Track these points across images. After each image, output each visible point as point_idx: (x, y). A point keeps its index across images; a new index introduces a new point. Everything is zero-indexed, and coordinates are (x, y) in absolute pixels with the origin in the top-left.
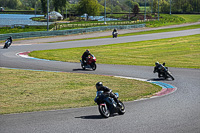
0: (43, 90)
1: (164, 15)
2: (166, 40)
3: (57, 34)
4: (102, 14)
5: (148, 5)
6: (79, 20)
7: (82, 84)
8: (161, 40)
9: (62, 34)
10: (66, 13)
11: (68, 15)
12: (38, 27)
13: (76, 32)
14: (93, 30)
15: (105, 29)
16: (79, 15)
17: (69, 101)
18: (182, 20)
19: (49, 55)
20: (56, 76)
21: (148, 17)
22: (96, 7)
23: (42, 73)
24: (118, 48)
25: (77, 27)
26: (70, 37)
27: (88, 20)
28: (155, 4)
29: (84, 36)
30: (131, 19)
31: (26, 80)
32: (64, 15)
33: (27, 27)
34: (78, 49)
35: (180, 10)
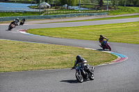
0: (35, 56)
1: (120, 7)
2: (122, 24)
3: (46, 18)
4: (78, 5)
6: (62, 9)
7: (62, 53)
8: (118, 24)
9: (49, 18)
10: (53, 3)
11: (54, 5)
12: (33, 13)
13: (59, 17)
14: (72, 16)
15: (79, 16)
16: (62, 5)
17: (53, 64)
18: (133, 11)
19: (40, 32)
20: (45, 47)
21: (110, 8)
23: (35, 44)
24: (88, 29)
25: (60, 13)
26: (55, 20)
27: (68, 9)
29: (65, 20)
30: (98, 9)
31: (24, 49)
32: (51, 5)
33: (25, 12)
34: (60, 28)
35: (132, 4)
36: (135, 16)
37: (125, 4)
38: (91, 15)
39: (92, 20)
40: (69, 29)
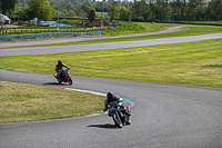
1: (123, 23)
2: (124, 50)
3: (3, 40)
4: (55, 19)
5: (105, 11)
6: (29, 25)
7: (29, 96)
8: (119, 50)
9: (9, 40)
10: (14, 16)
11: (17, 19)
13: (25, 38)
14: (45, 37)
15: (57, 36)
16: (29, 19)
17: (14, 115)
18: (142, 29)
21: (105, 24)
22: (47, 11)
24: (71, 58)
25: (26, 32)
26: (18, 44)
27: (39, 25)
28: (113, 10)
29: (34, 43)
30: (87, 26)
32: (12, 19)
34: (26, 57)
35: (141, 17)
36: (145, 37)
37: (130, 17)
38: (75, 36)
39: (78, 43)
40: (41, 58)
